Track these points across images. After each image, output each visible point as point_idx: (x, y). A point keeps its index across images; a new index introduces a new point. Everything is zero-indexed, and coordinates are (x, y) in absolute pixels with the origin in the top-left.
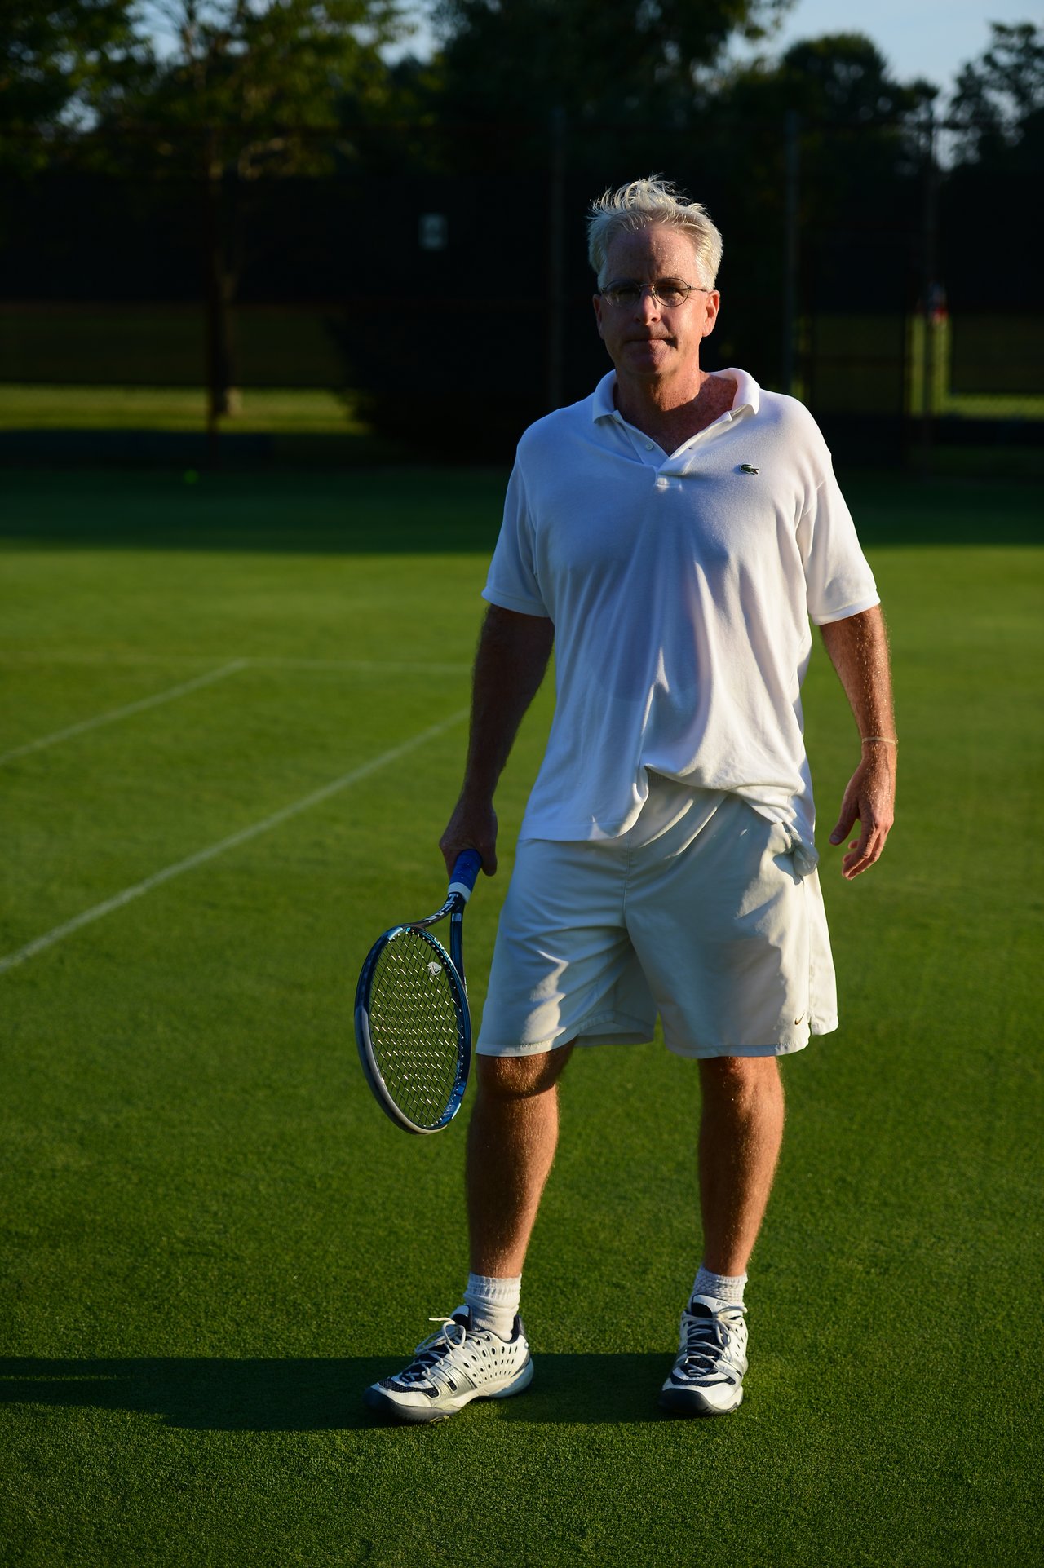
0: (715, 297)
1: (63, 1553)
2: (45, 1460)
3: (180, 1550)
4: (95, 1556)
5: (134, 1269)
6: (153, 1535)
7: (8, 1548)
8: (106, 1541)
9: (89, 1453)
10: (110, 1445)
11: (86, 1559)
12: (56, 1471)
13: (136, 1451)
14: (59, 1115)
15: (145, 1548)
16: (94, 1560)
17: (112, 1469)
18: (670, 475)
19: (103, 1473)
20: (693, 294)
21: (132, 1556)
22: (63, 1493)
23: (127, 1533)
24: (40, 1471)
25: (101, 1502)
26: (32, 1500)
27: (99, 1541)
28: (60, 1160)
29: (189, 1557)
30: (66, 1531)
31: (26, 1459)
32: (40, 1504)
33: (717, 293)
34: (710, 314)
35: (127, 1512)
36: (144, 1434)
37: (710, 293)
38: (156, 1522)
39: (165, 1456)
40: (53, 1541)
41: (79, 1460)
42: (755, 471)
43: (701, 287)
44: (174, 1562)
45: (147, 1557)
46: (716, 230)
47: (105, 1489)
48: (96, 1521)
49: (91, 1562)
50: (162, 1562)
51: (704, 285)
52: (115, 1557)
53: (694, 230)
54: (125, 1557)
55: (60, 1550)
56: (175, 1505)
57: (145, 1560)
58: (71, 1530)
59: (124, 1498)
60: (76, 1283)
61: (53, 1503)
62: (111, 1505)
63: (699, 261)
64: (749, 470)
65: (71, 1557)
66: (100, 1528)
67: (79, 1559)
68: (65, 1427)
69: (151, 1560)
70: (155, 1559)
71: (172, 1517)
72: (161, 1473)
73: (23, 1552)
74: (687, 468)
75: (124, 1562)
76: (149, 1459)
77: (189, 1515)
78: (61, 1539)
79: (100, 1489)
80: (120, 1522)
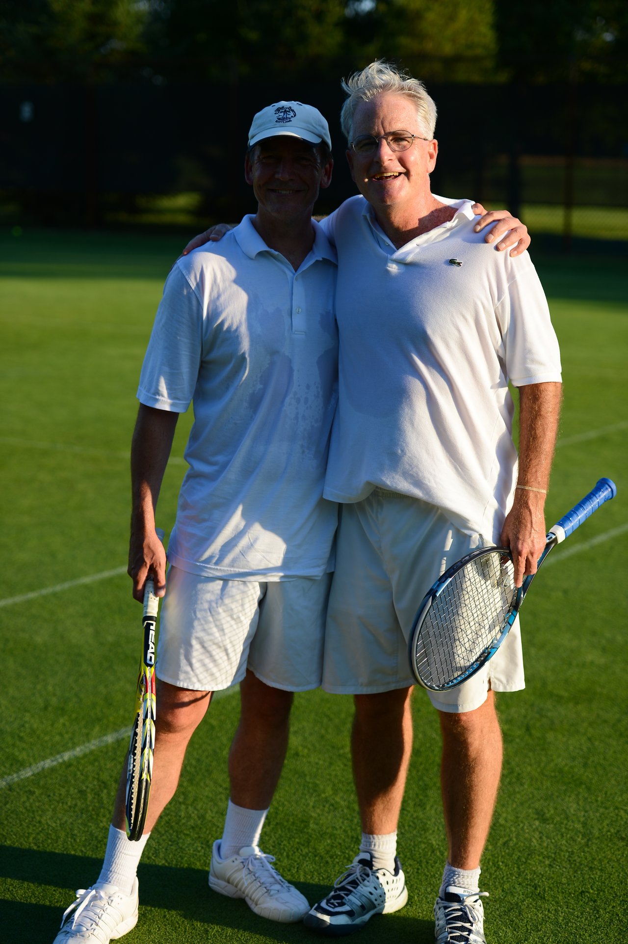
0: (434, 144)
1: (548, 864)
2: (548, 815)
3: (614, 871)
4: (566, 868)
5: (619, 721)
6: (600, 861)
7: (518, 858)
8: (574, 861)
9: (574, 815)
10: (586, 812)
11: (560, 869)
12: (553, 822)
13: (600, 816)
14: (594, 633)
15: (594, 867)
16: (564, 870)
17: (584, 824)
18: (399, 262)
19: (579, 826)
20: (416, 141)
21: (586, 871)
22: (555, 833)
23: (586, 859)
24: (544, 820)
25: (574, 841)
26: (537, 835)
27: (570, 861)
28: (589, 658)
29: (618, 876)
30: (552, 853)
31: (538, 813)
32: (541, 838)
33: (436, 141)
34: (431, 156)
35: (588, 847)
36: (606, 808)
37: (431, 141)
38: (603, 855)
39: (616, 821)
40: (544, 858)
41: (567, 818)
42: (459, 264)
43: (423, 137)
44: (609, 877)
45: (594, 872)
46: (430, 99)
47: (579, 834)
48: (570, 850)
49: (563, 871)
50: (602, 876)
51: (425, 135)
52: (577, 870)
53: (414, 96)
54: (582, 871)
55: (547, 862)
56: (616, 847)
57: (593, 874)
58: (555, 853)
59: (588, 840)
60: (585, 724)
61: (547, 837)
62: (580, 843)
63: (419, 119)
64: (454, 263)
65: (552, 867)
66: (572, 854)
67: (557, 868)
68: (563, 800)
69: (596, 874)
70: (598, 874)
71: (613, 854)
72: (612, 830)
73: (526, 861)
74: (410, 259)
75: (581, 873)
76: (606, 822)
77: (623, 854)
78: (548, 857)
79: (576, 834)
80: (583, 852)
